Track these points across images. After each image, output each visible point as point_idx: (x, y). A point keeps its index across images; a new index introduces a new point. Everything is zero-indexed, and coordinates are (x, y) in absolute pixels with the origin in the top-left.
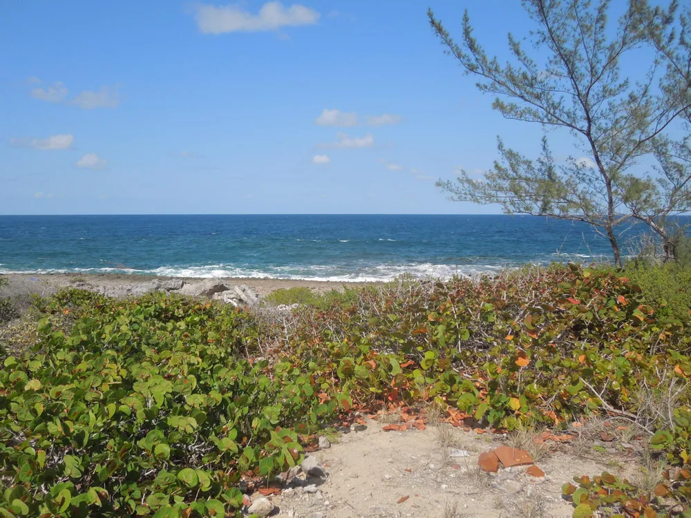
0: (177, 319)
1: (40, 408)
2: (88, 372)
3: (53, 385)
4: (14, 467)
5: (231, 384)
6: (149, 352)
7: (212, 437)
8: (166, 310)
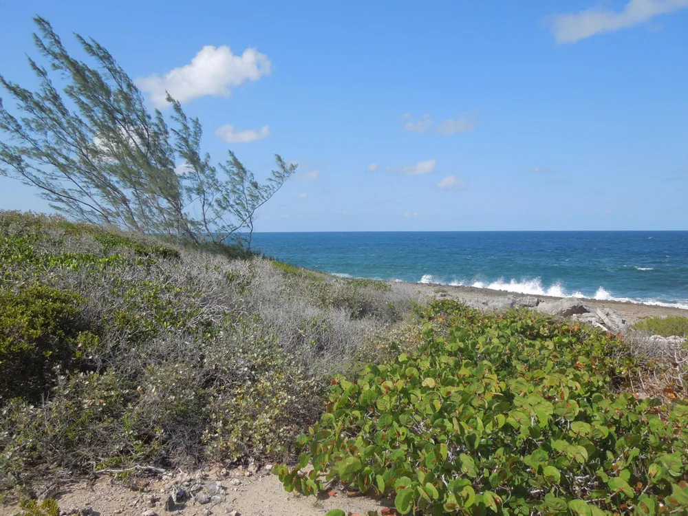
0: (544, 338)
1: (438, 406)
2: (471, 379)
3: (442, 384)
4: (419, 452)
5: (614, 417)
6: (520, 367)
7: (600, 472)
8: (532, 328)
